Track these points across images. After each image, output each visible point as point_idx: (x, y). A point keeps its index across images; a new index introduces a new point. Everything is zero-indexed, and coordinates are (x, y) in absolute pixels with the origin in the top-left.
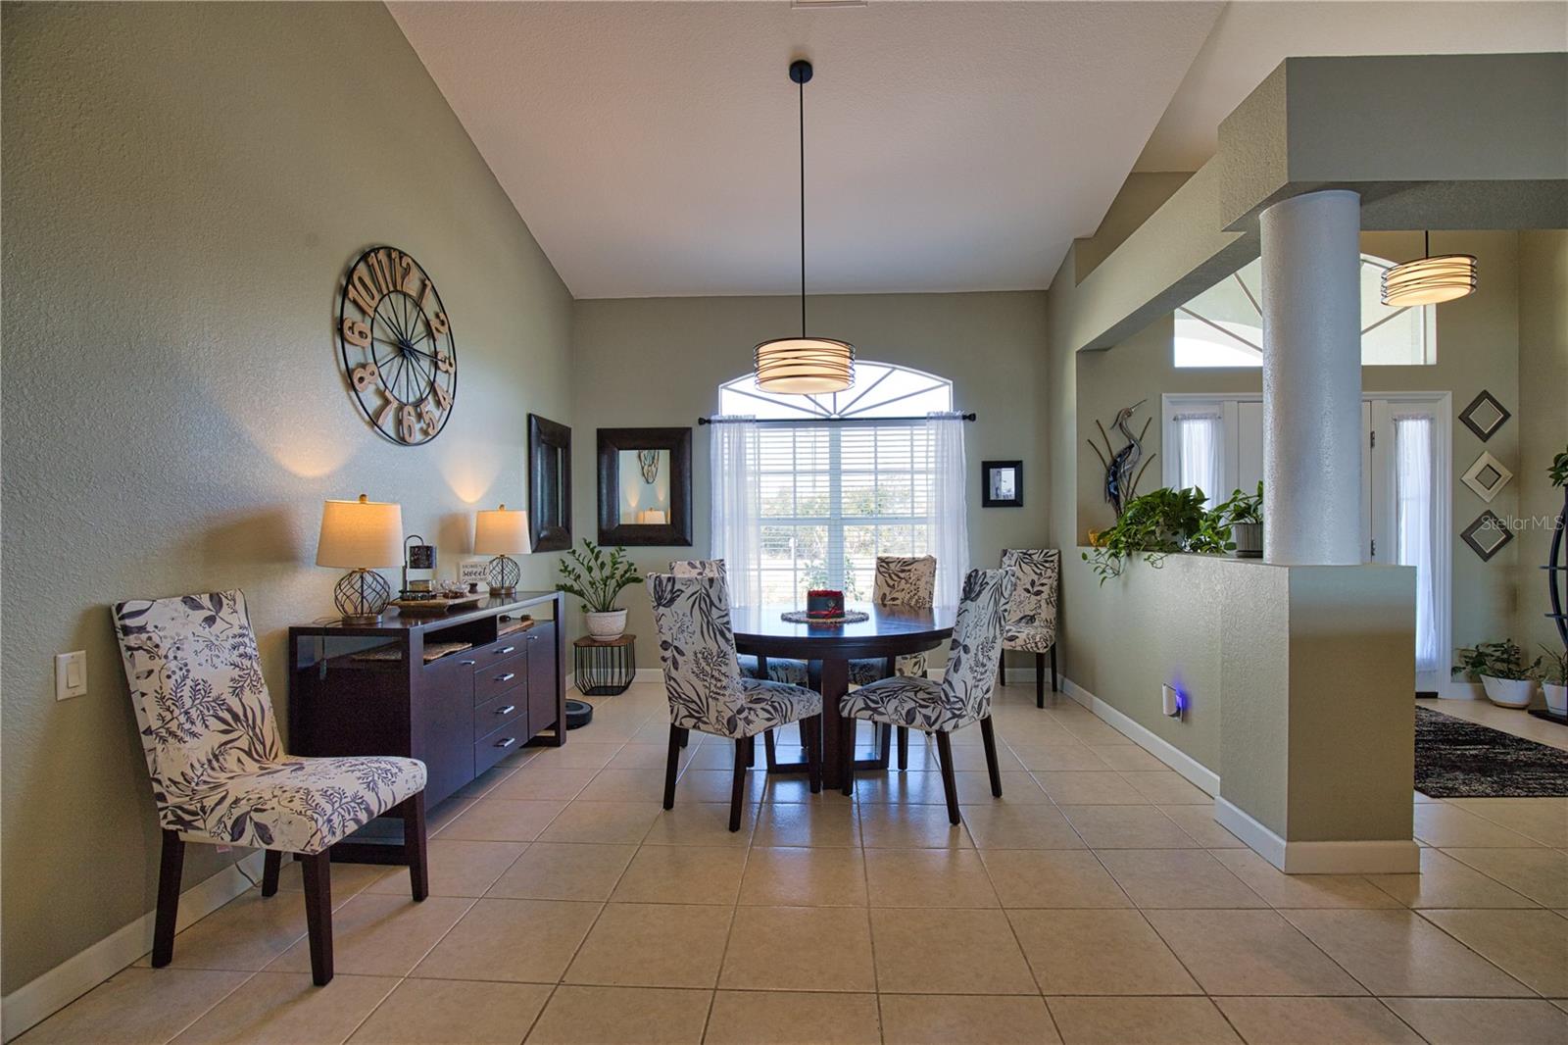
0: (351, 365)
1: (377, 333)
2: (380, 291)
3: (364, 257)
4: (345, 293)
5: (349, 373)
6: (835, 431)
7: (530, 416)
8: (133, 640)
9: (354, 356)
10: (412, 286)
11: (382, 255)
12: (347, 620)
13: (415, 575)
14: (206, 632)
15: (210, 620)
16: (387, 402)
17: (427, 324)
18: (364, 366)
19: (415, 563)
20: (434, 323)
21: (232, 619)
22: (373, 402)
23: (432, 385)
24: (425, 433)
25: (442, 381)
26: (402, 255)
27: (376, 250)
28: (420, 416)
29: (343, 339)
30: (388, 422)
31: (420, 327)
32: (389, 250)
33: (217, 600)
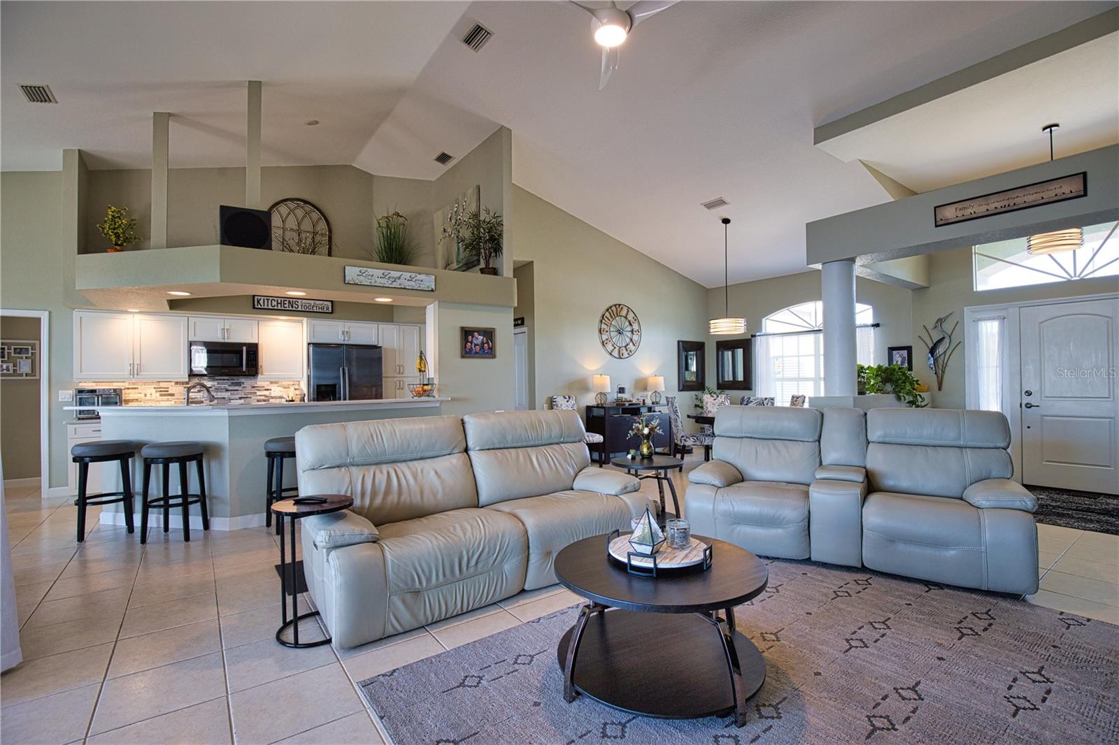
0: (604, 340)
1: (612, 329)
2: (612, 317)
3: (608, 310)
4: (601, 321)
5: (603, 342)
6: (817, 335)
7: (679, 342)
8: (554, 403)
9: (604, 337)
10: (624, 313)
11: (614, 308)
12: (598, 404)
13: (620, 395)
14: (566, 403)
15: (568, 401)
16: (615, 348)
17: (629, 322)
18: (607, 339)
19: (620, 392)
20: (632, 320)
21: (572, 402)
22: (610, 347)
23: (631, 340)
24: (628, 354)
25: (635, 338)
26: (620, 305)
27: (611, 307)
28: (627, 350)
29: (601, 333)
30: (616, 353)
31: (627, 323)
32: (615, 305)
33: (569, 397)
